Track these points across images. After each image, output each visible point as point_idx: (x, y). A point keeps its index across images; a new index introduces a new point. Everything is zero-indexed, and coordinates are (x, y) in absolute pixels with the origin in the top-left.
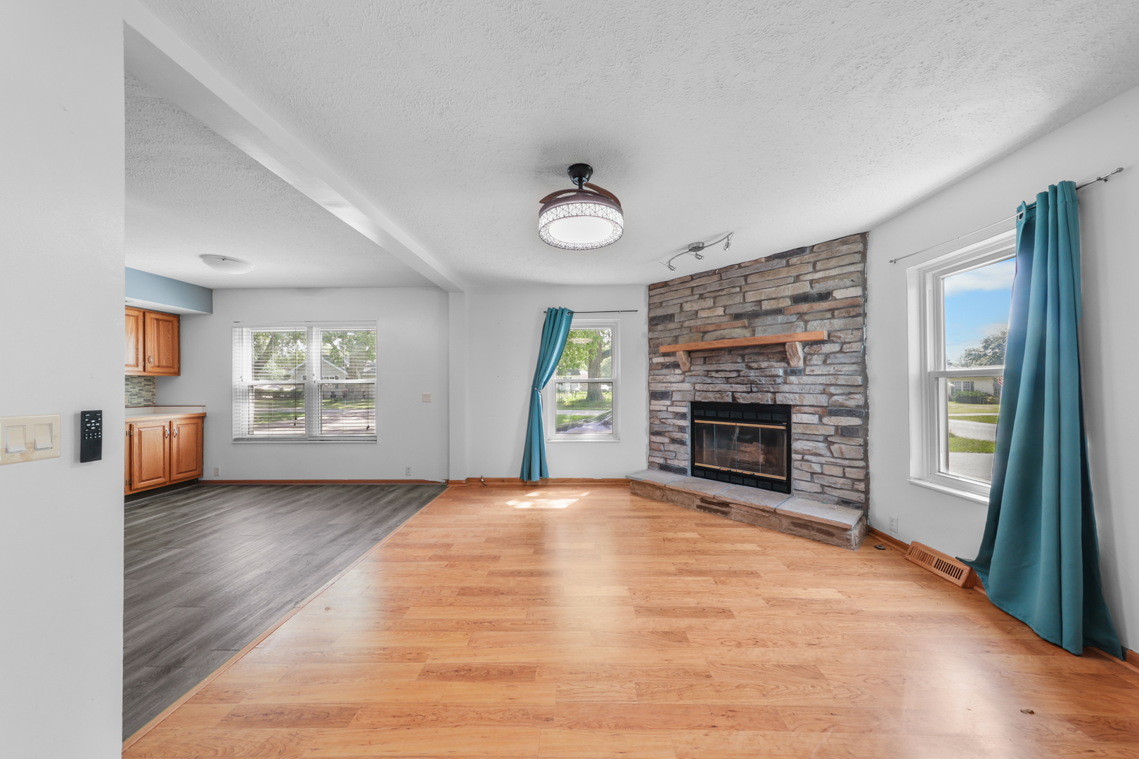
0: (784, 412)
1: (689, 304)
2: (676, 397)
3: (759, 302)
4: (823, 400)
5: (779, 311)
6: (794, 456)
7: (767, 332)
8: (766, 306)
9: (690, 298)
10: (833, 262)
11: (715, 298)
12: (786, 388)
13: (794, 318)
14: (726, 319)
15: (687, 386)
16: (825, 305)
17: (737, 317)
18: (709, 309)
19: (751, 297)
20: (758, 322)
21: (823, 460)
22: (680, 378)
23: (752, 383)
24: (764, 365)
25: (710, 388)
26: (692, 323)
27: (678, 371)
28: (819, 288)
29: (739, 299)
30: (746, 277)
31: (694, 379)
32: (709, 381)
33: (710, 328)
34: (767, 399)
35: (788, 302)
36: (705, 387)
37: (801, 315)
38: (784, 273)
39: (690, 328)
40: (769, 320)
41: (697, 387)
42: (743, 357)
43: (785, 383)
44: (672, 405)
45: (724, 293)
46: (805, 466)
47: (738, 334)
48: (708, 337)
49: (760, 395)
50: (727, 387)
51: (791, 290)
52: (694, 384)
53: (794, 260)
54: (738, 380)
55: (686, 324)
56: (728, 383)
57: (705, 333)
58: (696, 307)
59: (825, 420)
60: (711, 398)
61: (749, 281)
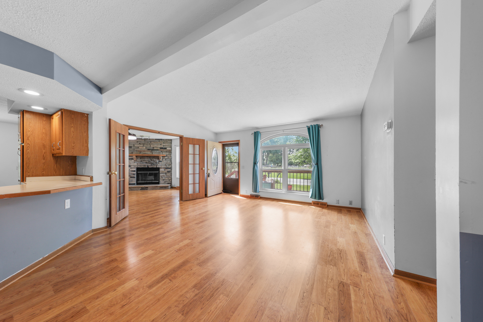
0: (158, 169)
1: (136, 145)
2: (132, 167)
3: (154, 147)
4: (165, 167)
5: (157, 150)
6: (160, 177)
7: (155, 154)
8: (155, 148)
9: (137, 143)
10: (167, 143)
11: (143, 145)
12: (159, 164)
13: (160, 152)
14: (146, 150)
15: (135, 164)
16: (165, 150)
17: (149, 150)
18: (142, 147)
19: (152, 146)
20: (153, 151)
21: (165, 177)
22: (134, 162)
23: (152, 163)
24: (155, 160)
25: (142, 164)
26: (137, 149)
27: (133, 160)
28: (164, 147)
29: (149, 146)
30: (151, 142)
31: (138, 162)
32: (142, 163)
33: (142, 151)
34: (155, 167)
35: (159, 148)
36: (141, 164)
37: (161, 151)
38: (159, 143)
39: (137, 151)
40: (156, 151)
41: (139, 164)
42: (150, 158)
43: (159, 163)
44: (131, 169)
45: (146, 144)
46: (162, 179)
47: (149, 153)
48: (141, 153)
49: (154, 166)
50: (146, 164)
51: (160, 146)
52: (138, 164)
53: (160, 141)
54: (149, 163)
55: (136, 149)
56: (146, 163)
57: (141, 152)
58: (138, 146)
59: (165, 170)
60: (142, 167)
61: (152, 143)
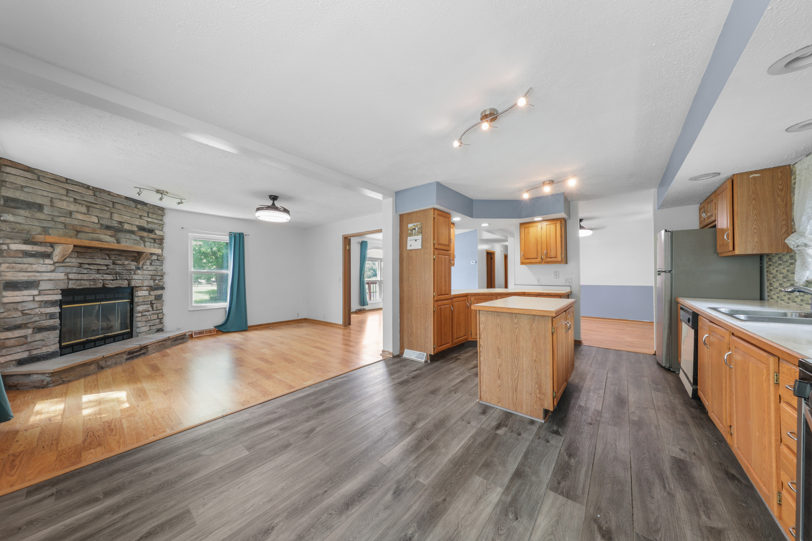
0: (131, 292)
1: (65, 203)
2: (43, 286)
3: (121, 223)
4: (152, 283)
5: (132, 232)
6: (136, 315)
7: (128, 243)
8: (126, 227)
9: (65, 198)
10: (155, 216)
11: (88, 207)
12: (136, 277)
13: (138, 238)
14: (98, 226)
15: (61, 276)
16: (152, 236)
17: (108, 228)
18: (84, 214)
19: (116, 217)
20: (121, 235)
21: (150, 313)
22: (52, 268)
23: (116, 273)
24: (126, 262)
25: (85, 277)
26: (68, 220)
27: (47, 261)
28: (150, 226)
29: (108, 215)
30: (114, 203)
31: (68, 270)
32: (85, 271)
33: (87, 230)
34: (125, 284)
35: (136, 229)
36: (80, 276)
37: (142, 238)
38: (136, 211)
39: (65, 225)
40: (128, 236)
41: (71, 276)
42: (108, 255)
43: (134, 274)
44: (39, 295)
45: (98, 207)
46: (144, 319)
47: (108, 240)
48: (80, 235)
49: (120, 282)
50: (98, 276)
51: (138, 222)
52: (67, 274)
53: (139, 206)
54: (108, 271)
55: (62, 219)
56: (98, 273)
57: (78, 232)
58: (72, 207)
59: (152, 293)
60: (87, 285)
61: (117, 206)
